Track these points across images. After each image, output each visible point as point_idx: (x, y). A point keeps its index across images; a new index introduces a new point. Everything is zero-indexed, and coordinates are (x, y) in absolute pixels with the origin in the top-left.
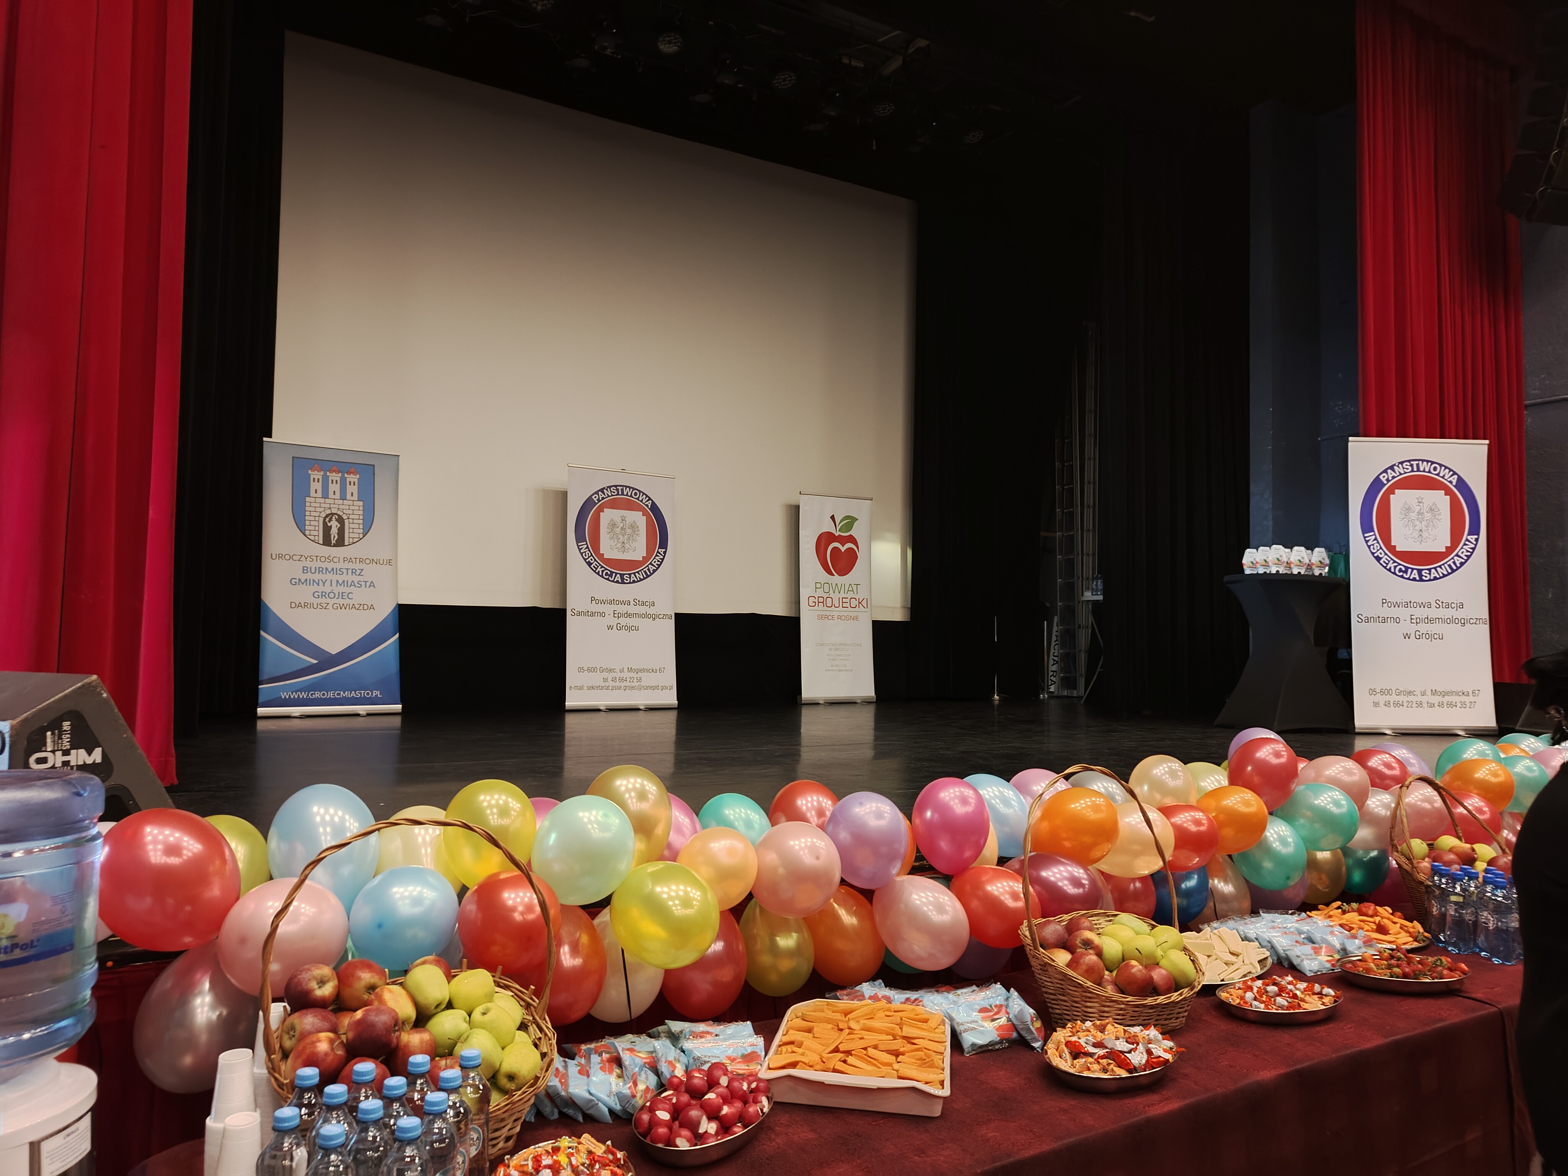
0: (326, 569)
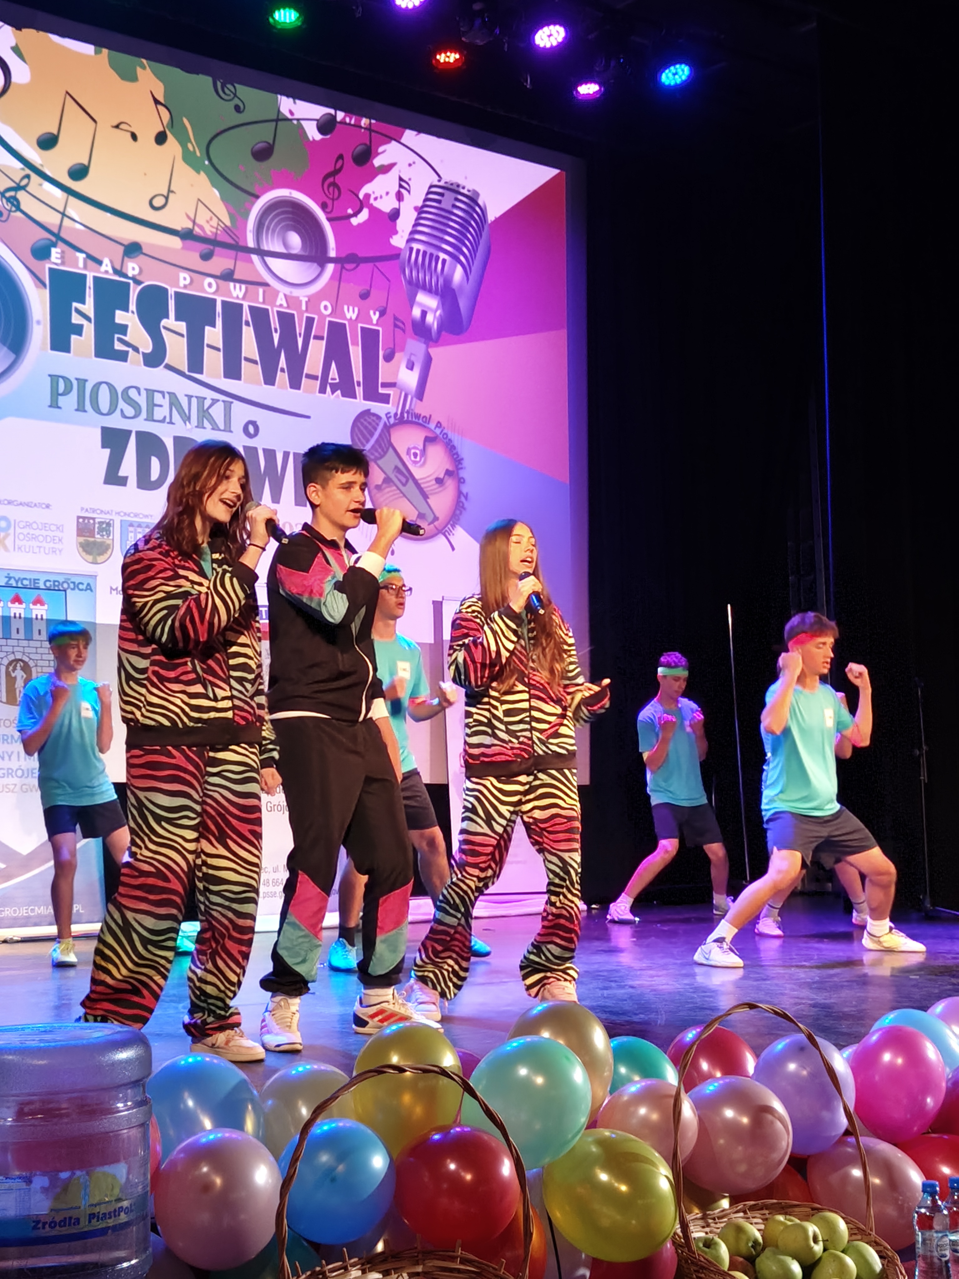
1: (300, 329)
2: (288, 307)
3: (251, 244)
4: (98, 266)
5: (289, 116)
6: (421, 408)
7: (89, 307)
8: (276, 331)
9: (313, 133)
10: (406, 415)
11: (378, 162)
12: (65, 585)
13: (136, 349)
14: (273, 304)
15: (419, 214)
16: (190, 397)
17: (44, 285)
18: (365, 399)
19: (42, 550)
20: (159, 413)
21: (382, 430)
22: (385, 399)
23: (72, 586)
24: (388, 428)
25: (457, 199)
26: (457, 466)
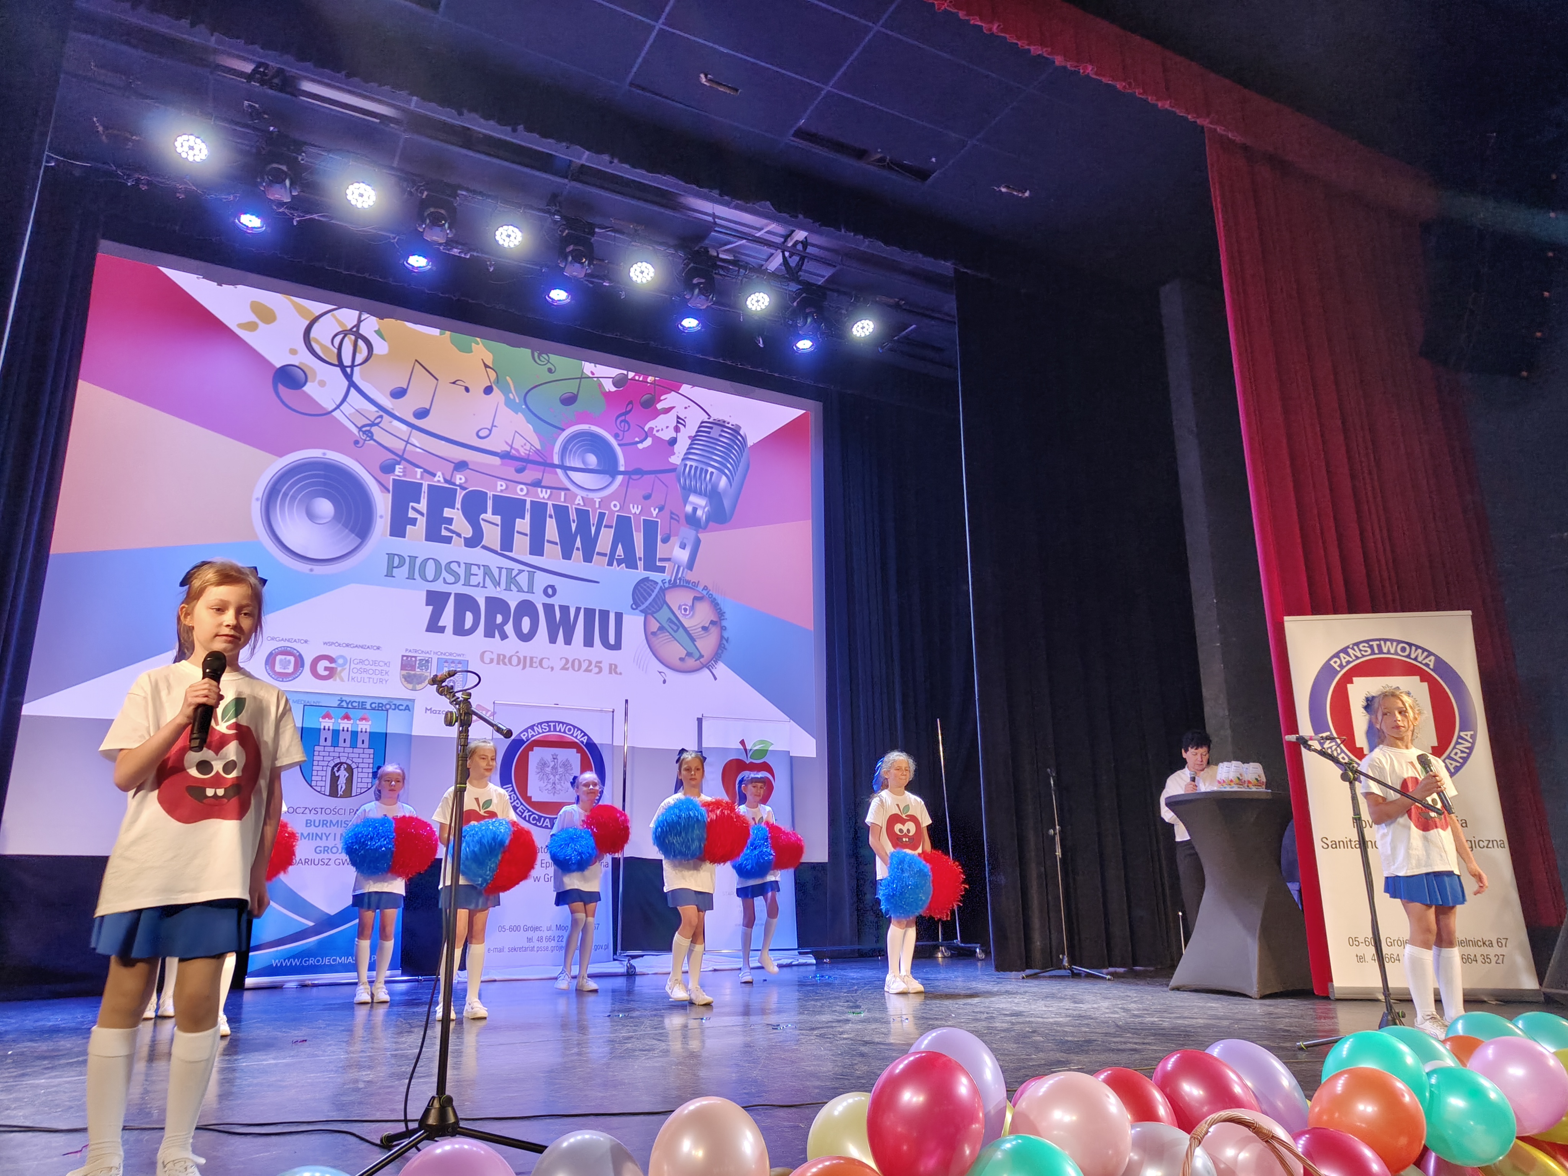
0: (331, 821)
1: (594, 520)
2: (584, 505)
3: (556, 461)
4: (432, 477)
5: (591, 376)
6: (690, 576)
7: (423, 506)
8: (574, 521)
9: (609, 386)
10: (678, 581)
11: (660, 406)
12: (388, 707)
13: (459, 535)
14: (573, 503)
15: (692, 441)
16: (500, 569)
17: (388, 491)
18: (644, 570)
19: (371, 680)
20: (474, 580)
21: (659, 592)
22: (662, 570)
23: (393, 707)
24: (663, 590)
25: (723, 431)
26: (720, 618)
